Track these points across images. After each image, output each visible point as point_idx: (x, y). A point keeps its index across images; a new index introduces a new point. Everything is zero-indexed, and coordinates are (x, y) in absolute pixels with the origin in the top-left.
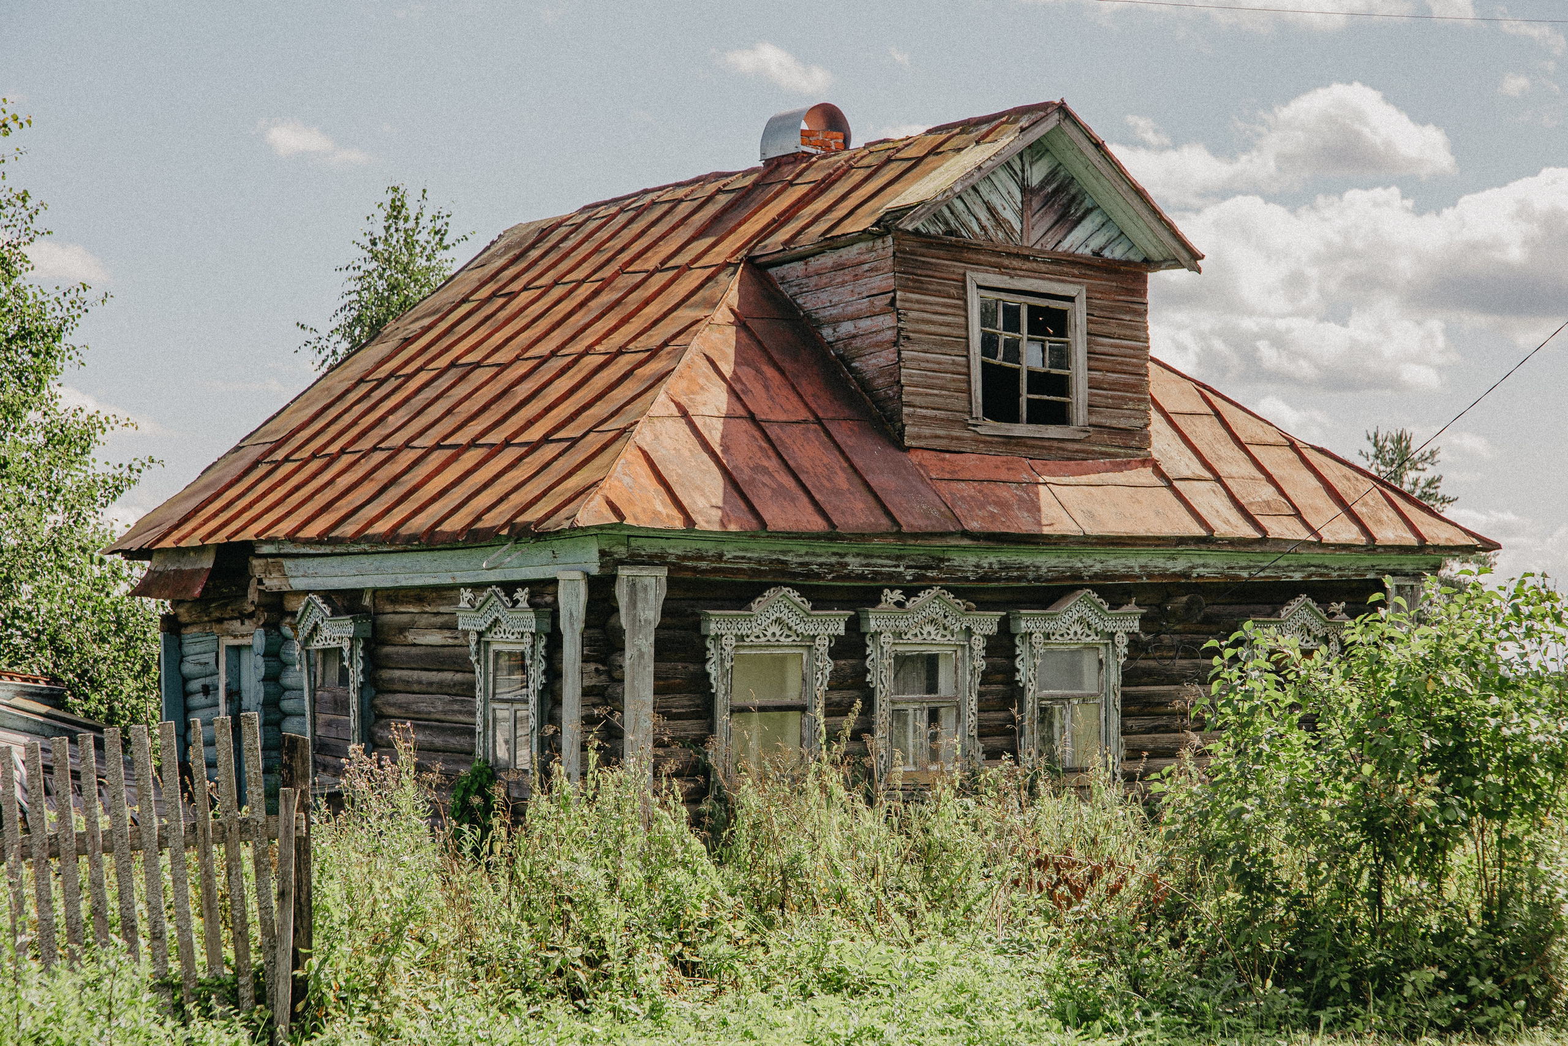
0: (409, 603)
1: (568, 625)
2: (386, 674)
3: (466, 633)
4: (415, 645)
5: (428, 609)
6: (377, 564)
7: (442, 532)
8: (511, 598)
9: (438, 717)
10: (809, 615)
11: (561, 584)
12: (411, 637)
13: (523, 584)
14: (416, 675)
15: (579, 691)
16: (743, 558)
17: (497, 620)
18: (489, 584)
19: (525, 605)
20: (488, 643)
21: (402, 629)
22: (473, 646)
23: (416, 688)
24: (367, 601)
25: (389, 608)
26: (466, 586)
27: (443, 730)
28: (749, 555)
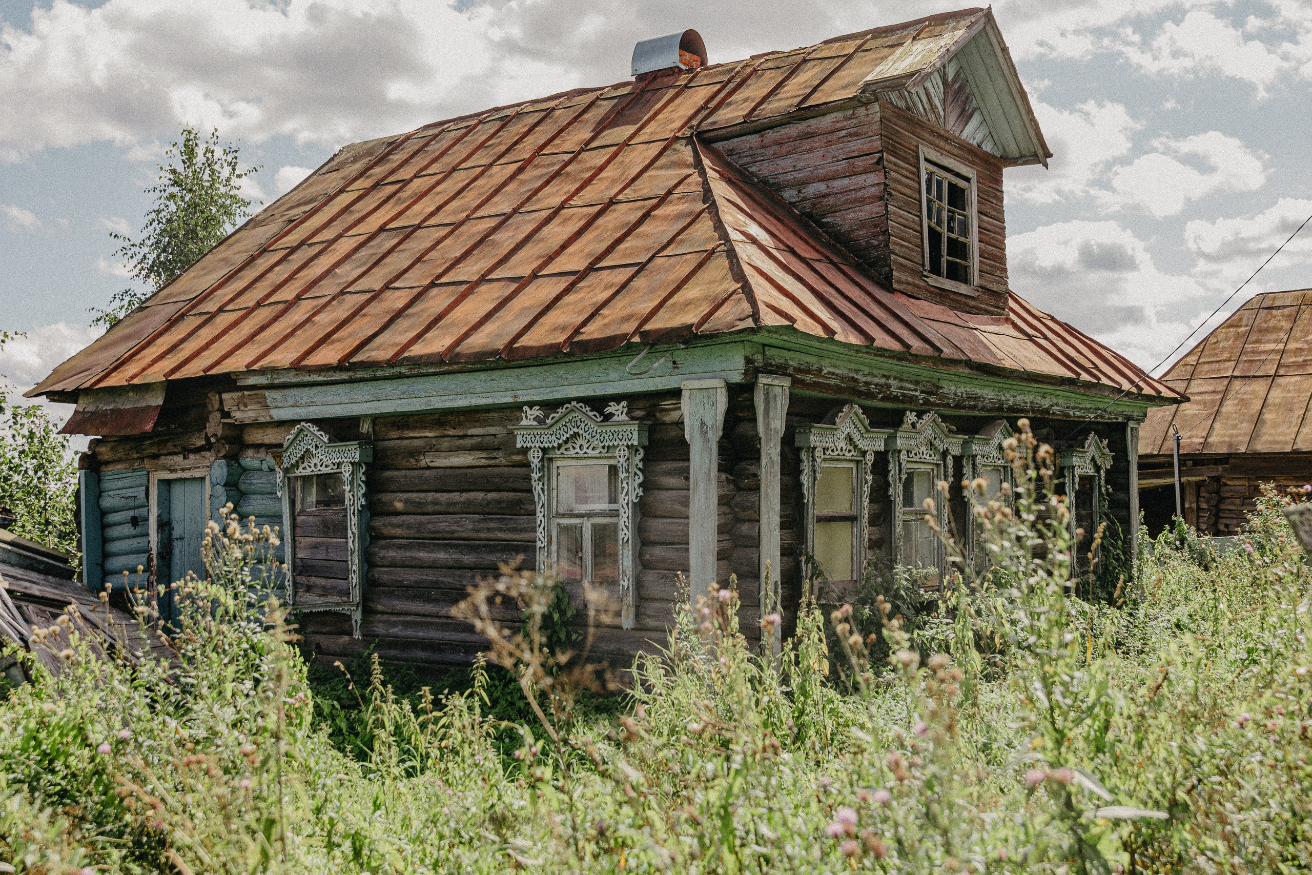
0: (426, 428)
1: (697, 434)
2: (386, 497)
3: (525, 451)
4: (429, 468)
5: (451, 432)
6: (404, 388)
7: (525, 348)
8: (601, 413)
9: (464, 535)
10: (868, 431)
11: (685, 394)
12: (425, 461)
13: (618, 398)
14: (430, 496)
15: (715, 500)
16: (833, 374)
17: (576, 435)
18: (569, 401)
19: (624, 417)
20: (551, 460)
21: (414, 453)
22: (535, 462)
23: (430, 508)
24: (365, 427)
25: (394, 434)
26: (531, 405)
27: (473, 549)
28: (837, 371)
